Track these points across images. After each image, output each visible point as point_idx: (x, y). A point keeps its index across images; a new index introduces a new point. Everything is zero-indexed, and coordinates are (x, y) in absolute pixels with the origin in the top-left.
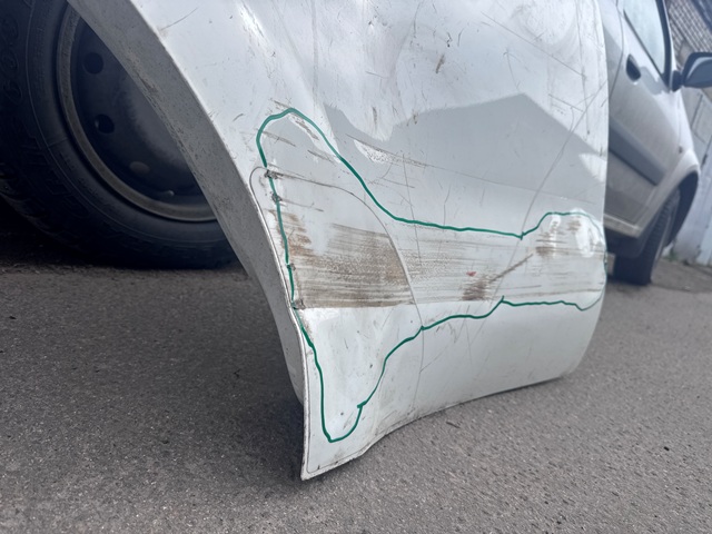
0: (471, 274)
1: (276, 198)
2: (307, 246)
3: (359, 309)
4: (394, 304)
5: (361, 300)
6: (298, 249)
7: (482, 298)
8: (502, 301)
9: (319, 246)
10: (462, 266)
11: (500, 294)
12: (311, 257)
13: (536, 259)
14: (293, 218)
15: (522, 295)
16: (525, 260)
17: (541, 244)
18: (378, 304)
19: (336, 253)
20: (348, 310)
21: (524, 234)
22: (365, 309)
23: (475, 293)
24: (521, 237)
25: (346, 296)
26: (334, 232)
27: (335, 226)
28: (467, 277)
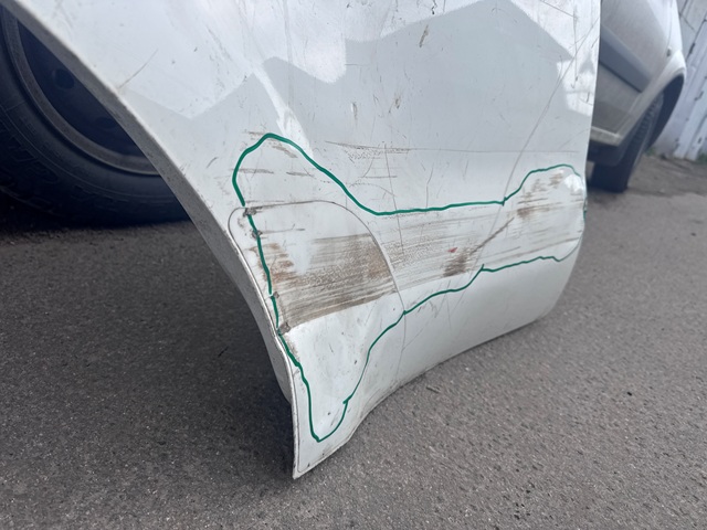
0: (453, 251)
2: (290, 270)
3: (344, 312)
4: (377, 297)
5: (345, 302)
6: (280, 276)
7: (462, 271)
8: (482, 270)
9: (302, 267)
10: (443, 245)
11: (479, 264)
12: (294, 280)
13: (517, 222)
14: (275, 247)
15: (501, 260)
16: (506, 225)
17: (522, 206)
18: (362, 302)
19: (320, 267)
20: (332, 315)
21: (506, 199)
22: (349, 310)
23: (456, 268)
24: (503, 203)
25: (330, 303)
26: (317, 247)
27: (317, 241)
28: (449, 255)
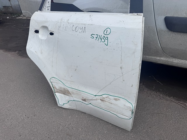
0: (83, 97)
1: (52, 84)
8: (90, 104)
9: (57, 88)
13: (100, 101)
16: (96, 100)
17: (102, 99)
21: (96, 95)
24: (95, 96)
27: (59, 87)
